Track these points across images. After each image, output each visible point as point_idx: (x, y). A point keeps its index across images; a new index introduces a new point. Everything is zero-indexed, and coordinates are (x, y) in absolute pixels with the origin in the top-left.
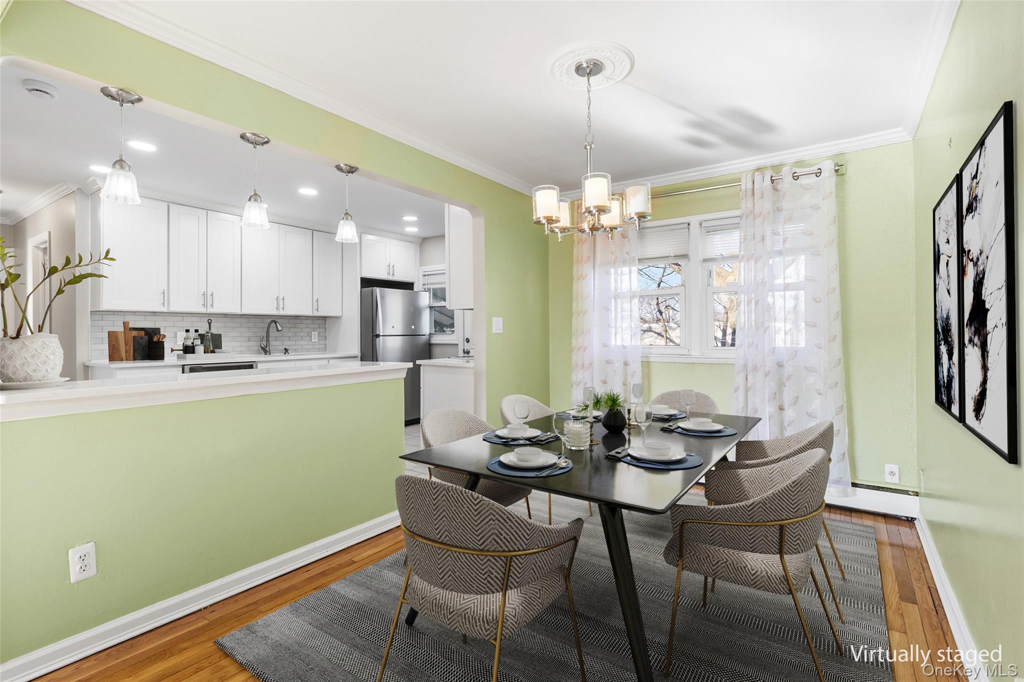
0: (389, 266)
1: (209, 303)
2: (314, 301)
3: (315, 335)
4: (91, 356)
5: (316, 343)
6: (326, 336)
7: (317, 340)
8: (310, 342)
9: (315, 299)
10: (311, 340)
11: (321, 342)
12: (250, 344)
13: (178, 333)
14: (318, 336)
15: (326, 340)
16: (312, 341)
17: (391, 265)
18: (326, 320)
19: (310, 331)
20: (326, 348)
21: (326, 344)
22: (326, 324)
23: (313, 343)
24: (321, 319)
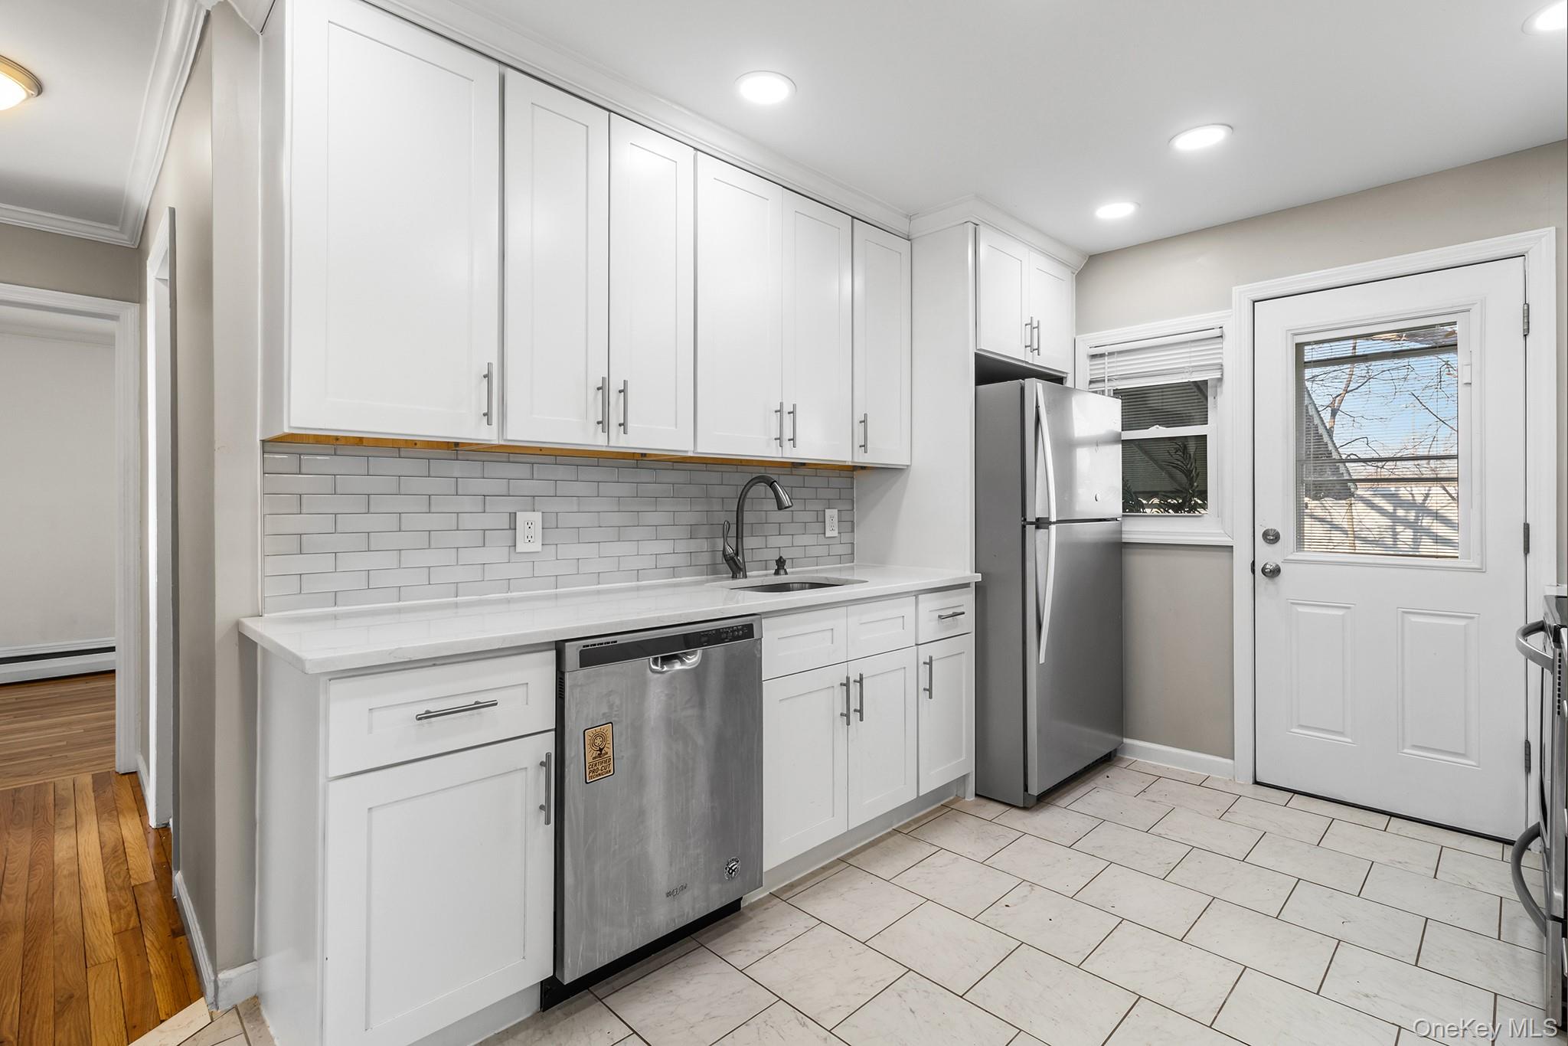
0: (1030, 323)
1: (616, 418)
2: (856, 421)
3: (832, 517)
4: (264, 598)
5: (833, 542)
6: (853, 522)
7: (835, 533)
8: (821, 539)
9: (858, 417)
10: (825, 534)
11: (846, 538)
12: (693, 545)
13: (518, 513)
14: (839, 521)
15: (853, 531)
16: (827, 534)
18: (852, 478)
19: (823, 508)
20: (853, 554)
21: (852, 544)
22: (853, 488)
23: (828, 542)
24: (843, 473)
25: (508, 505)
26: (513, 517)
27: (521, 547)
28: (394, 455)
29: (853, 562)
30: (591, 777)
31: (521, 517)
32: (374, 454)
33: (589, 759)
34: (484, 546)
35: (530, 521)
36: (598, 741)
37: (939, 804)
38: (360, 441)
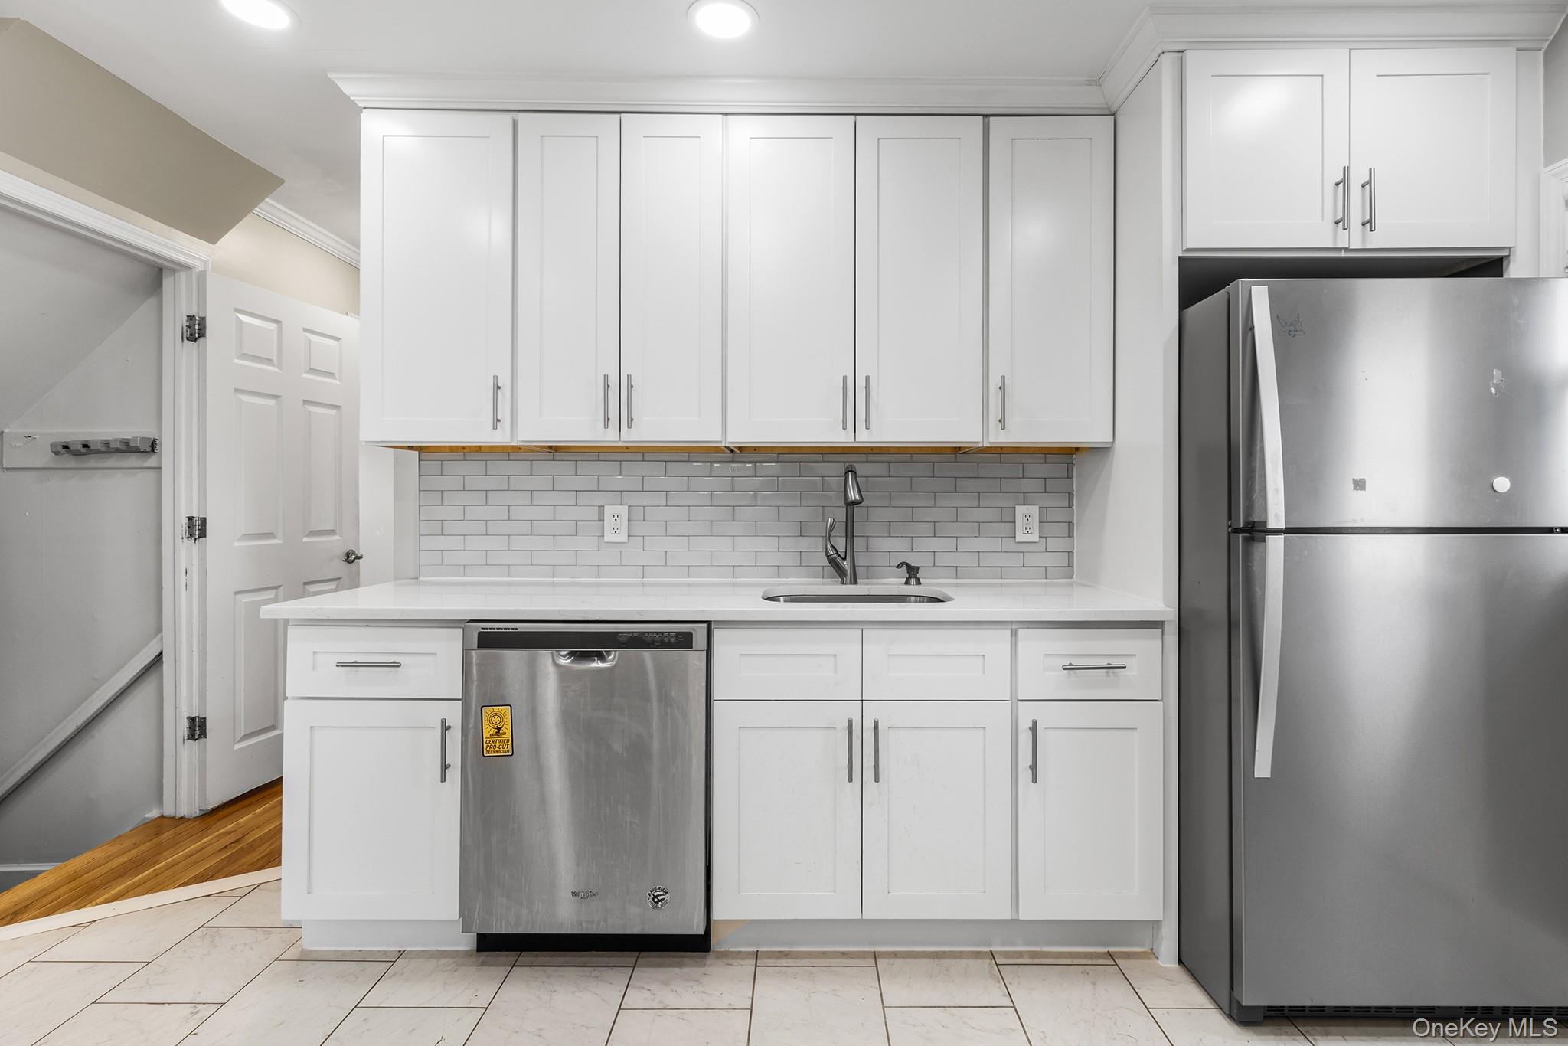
0: (1344, 182)
1: (627, 413)
3: (1027, 517)
5: (1031, 548)
6: (1070, 524)
7: (1035, 537)
8: (1008, 545)
9: (995, 381)
10: (1013, 538)
11: (1054, 544)
13: (606, 507)
14: (1042, 523)
15: (1070, 535)
16: (1018, 539)
17: (1357, 178)
18: (1070, 464)
19: (1009, 504)
20: (1070, 566)
21: (1070, 553)
22: (1072, 477)
23: (1023, 548)
24: (1057, 458)
25: (598, 499)
26: (601, 508)
27: (609, 537)
28: (505, 459)
29: (1072, 578)
30: (488, 752)
31: (609, 511)
32: (491, 459)
33: (486, 735)
34: (576, 535)
35: (616, 513)
36: (496, 720)
37: (1106, 950)
38: (479, 449)
